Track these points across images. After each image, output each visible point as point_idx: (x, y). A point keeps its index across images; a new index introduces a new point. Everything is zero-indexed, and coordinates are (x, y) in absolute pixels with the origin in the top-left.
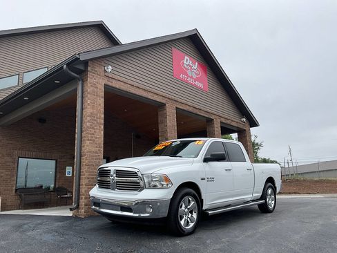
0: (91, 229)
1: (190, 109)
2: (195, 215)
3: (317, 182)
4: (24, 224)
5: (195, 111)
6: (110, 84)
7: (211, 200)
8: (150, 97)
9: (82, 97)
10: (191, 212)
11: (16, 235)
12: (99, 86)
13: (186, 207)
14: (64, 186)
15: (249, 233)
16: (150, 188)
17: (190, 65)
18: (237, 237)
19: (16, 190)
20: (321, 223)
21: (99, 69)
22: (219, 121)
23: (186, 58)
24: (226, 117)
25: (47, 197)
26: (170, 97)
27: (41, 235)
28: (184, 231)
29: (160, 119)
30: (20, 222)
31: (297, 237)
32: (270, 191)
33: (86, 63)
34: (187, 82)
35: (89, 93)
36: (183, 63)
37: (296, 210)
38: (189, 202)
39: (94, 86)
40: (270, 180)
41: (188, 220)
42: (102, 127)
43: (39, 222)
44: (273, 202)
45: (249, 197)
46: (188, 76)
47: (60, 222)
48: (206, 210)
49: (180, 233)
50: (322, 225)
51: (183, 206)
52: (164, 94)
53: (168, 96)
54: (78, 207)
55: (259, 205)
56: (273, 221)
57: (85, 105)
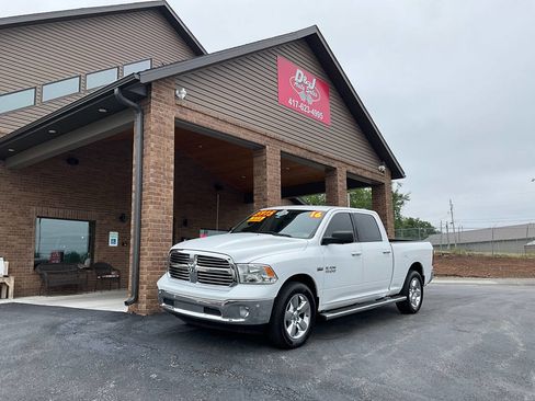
0: (159, 335)
1: (302, 154)
2: (307, 320)
3: (489, 259)
4: (60, 324)
5: (309, 156)
6: (183, 117)
7: (330, 297)
8: (242, 136)
9: (143, 138)
10: (302, 316)
11: (52, 341)
12: (167, 121)
13: (295, 309)
14: (106, 261)
15: (382, 346)
16: (245, 282)
17: (305, 82)
18: (365, 352)
19: (35, 266)
20: (484, 332)
21: (167, 95)
22: (345, 170)
23: (299, 71)
24: (355, 164)
25: (81, 277)
26: (273, 134)
27: (88, 341)
28: (291, 342)
29: (255, 169)
30: (52, 319)
31: (447, 354)
32: (414, 283)
33: (148, 86)
34: (299, 111)
35: (152, 132)
36: (294, 81)
37: (450, 311)
38: (300, 301)
39: (160, 120)
40: (417, 267)
41: (297, 327)
42: (172, 183)
43: (81, 320)
44: (419, 298)
45: (383, 292)
46: (301, 102)
47: (112, 321)
48: (322, 312)
49: (285, 345)
50: (486, 335)
51: (292, 307)
52: (264, 131)
53: (269, 133)
54: (136, 300)
55: (398, 303)
56: (416, 327)
57: (147, 150)
